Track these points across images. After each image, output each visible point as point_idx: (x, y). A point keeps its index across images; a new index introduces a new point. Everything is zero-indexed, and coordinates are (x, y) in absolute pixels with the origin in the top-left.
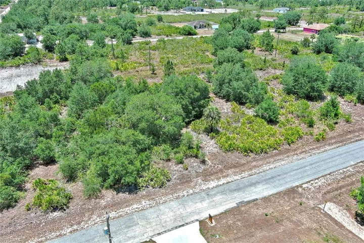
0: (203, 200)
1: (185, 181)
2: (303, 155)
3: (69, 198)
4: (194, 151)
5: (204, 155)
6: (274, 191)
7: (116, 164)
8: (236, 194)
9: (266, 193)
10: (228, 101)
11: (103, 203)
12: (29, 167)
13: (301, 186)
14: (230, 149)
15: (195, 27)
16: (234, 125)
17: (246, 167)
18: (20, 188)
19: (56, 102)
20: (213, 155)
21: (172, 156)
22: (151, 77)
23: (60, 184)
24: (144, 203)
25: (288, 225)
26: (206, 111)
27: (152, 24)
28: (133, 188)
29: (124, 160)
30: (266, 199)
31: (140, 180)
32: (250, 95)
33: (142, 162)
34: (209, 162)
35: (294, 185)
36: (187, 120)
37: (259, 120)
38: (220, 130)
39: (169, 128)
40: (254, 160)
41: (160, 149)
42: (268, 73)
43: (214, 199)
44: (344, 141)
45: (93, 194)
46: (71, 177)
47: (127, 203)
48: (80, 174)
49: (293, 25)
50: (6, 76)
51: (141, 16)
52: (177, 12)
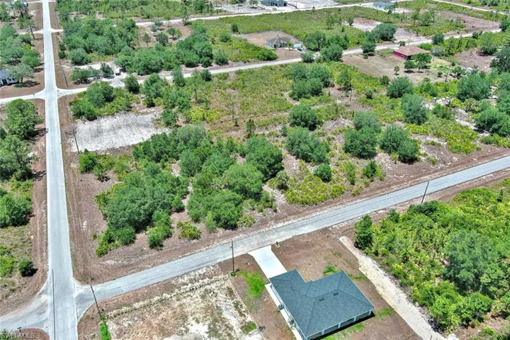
0: (273, 234)
1: (264, 223)
2: (339, 207)
3: (199, 233)
4: (269, 203)
5: (276, 207)
6: (315, 229)
7: (225, 214)
8: (293, 231)
9: (310, 231)
10: (297, 158)
11: (218, 235)
13: (331, 227)
14: (294, 201)
15: (275, 46)
16: (299, 181)
17: (302, 214)
18: (171, 227)
19: (166, 160)
20: (283, 206)
21: (256, 206)
22: (236, 130)
23: (192, 225)
24: (241, 235)
25: (318, 247)
26: (279, 175)
27: (227, 40)
28: (234, 227)
29: (229, 211)
30: (309, 234)
31: (238, 222)
33: (238, 212)
34: (279, 211)
35: (328, 226)
36: (265, 179)
37: (317, 178)
38: (289, 186)
39: (254, 190)
40: (308, 209)
42: (337, 124)
43: (280, 234)
44: (373, 195)
45: (212, 231)
46: (197, 220)
48: (201, 218)
49: (387, 40)
50: (108, 127)
51: (211, 15)
52: (255, 5)
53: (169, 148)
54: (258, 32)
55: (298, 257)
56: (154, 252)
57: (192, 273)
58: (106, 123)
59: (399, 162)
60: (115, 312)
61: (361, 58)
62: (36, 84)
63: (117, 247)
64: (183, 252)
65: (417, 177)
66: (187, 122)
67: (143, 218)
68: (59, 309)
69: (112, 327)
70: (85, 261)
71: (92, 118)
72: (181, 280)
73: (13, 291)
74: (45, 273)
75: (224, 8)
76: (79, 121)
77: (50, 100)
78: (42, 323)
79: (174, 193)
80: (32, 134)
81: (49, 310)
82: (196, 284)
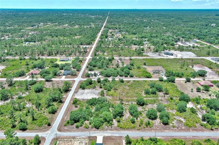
0: (106, 133)
1: (107, 130)
2: (131, 131)
3: (89, 127)
5: (113, 126)
6: (119, 136)
7: (96, 124)
8: (112, 134)
10: (130, 114)
12: (85, 120)
13: (123, 136)
15: (154, 73)
16: (125, 121)
17: (118, 130)
18: (83, 124)
19: (93, 106)
20: (115, 127)
21: (107, 125)
23: (88, 125)
24: (98, 131)
25: (115, 140)
27: (139, 68)
28: (98, 128)
30: (116, 136)
32: (133, 114)
33: (101, 125)
34: (113, 128)
37: (131, 121)
38: (121, 121)
40: (121, 130)
41: (106, 123)
42: (152, 106)
43: (108, 134)
44: (144, 131)
45: (92, 128)
46: (90, 124)
47: (96, 130)
49: (202, 76)
50: (86, 92)
51: (142, 57)
52: (161, 54)
53: (95, 102)
54: (153, 66)
55: (108, 141)
56: (76, 129)
57: (81, 137)
58: (86, 91)
59: (161, 123)
60: (60, 139)
61: (184, 83)
62: (76, 75)
63: (69, 125)
64: (82, 131)
65: (163, 130)
66: (107, 95)
67: (77, 119)
68: (50, 135)
69: (58, 142)
70: (61, 126)
71: (84, 89)
72: (77, 137)
73: (44, 128)
74: (52, 126)
75: (148, 54)
76: (80, 89)
77: (77, 81)
78: (46, 137)
79: (89, 115)
80: (67, 91)
81: (49, 135)
82: (80, 139)
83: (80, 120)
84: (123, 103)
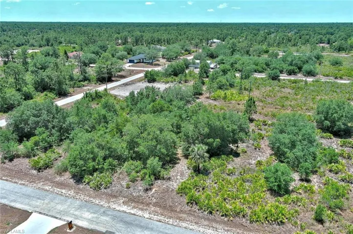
0: (95, 212)
20: (165, 190)
34: (151, 192)
38: (212, 173)
43: (101, 217)
45: (61, 171)
47: (65, 187)
62: (159, 65)
66: (208, 97)
67: (28, 128)
71: (152, 81)
76: (143, 81)
83: (37, 132)
84: (254, 116)
